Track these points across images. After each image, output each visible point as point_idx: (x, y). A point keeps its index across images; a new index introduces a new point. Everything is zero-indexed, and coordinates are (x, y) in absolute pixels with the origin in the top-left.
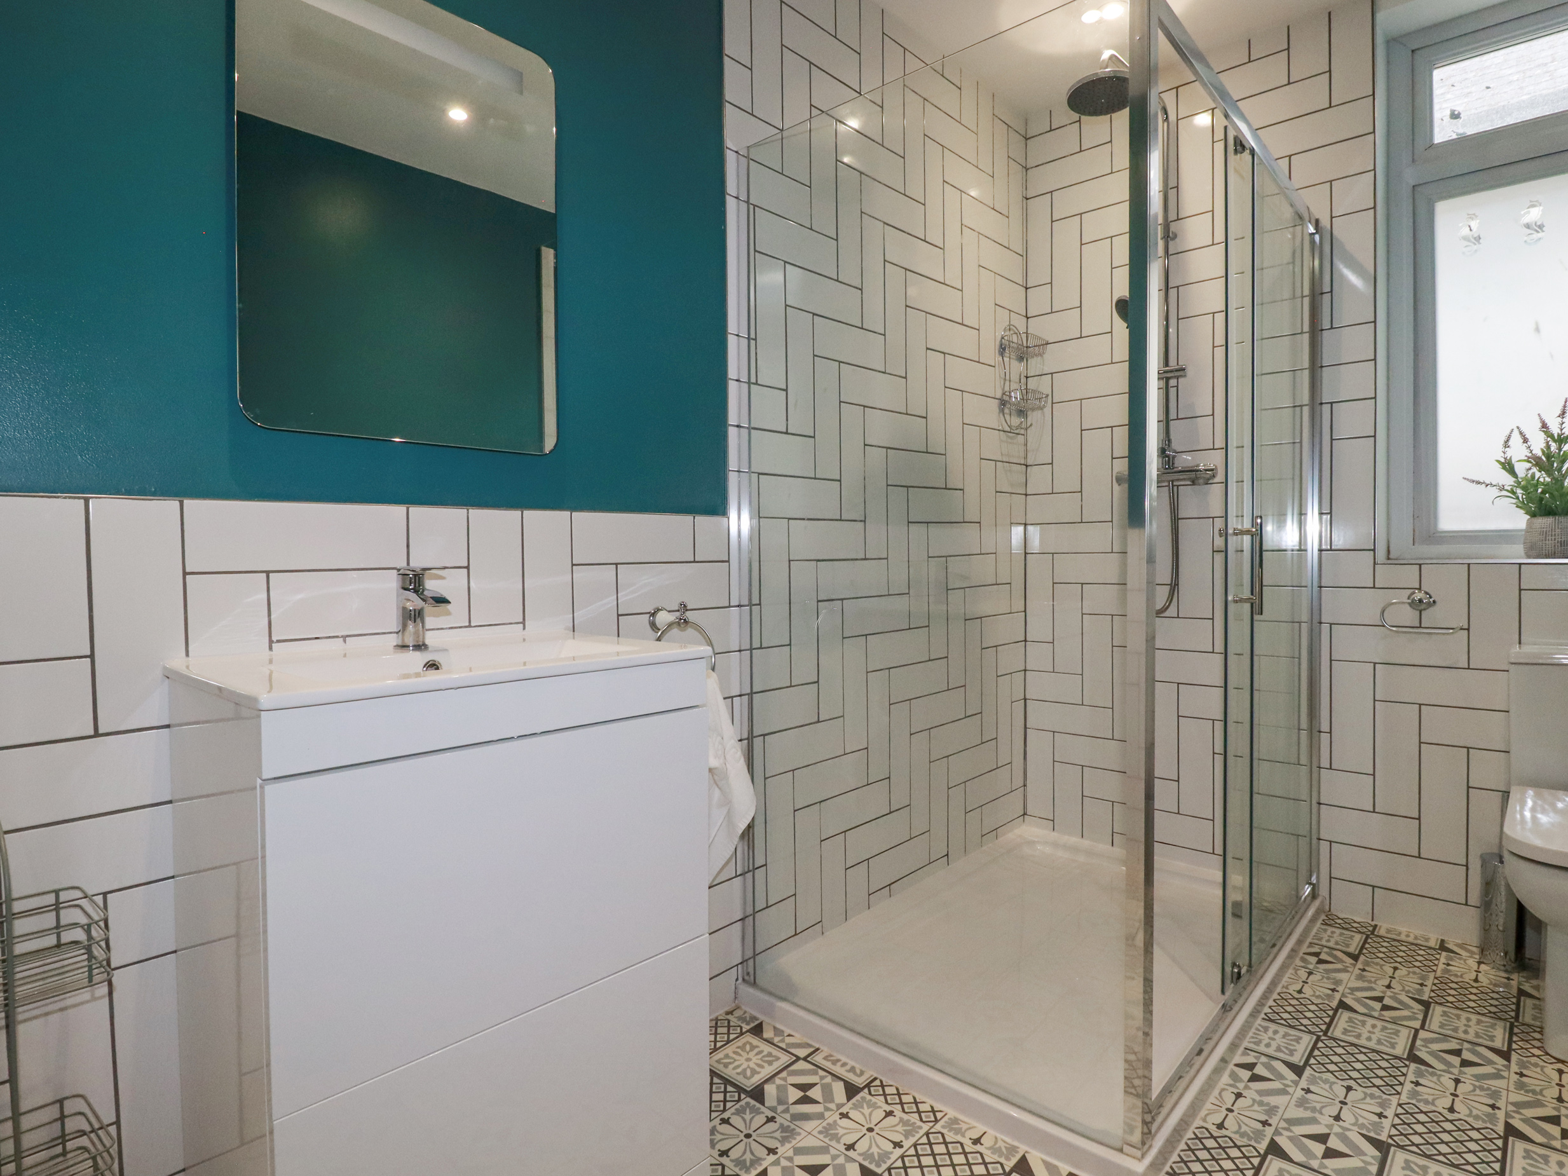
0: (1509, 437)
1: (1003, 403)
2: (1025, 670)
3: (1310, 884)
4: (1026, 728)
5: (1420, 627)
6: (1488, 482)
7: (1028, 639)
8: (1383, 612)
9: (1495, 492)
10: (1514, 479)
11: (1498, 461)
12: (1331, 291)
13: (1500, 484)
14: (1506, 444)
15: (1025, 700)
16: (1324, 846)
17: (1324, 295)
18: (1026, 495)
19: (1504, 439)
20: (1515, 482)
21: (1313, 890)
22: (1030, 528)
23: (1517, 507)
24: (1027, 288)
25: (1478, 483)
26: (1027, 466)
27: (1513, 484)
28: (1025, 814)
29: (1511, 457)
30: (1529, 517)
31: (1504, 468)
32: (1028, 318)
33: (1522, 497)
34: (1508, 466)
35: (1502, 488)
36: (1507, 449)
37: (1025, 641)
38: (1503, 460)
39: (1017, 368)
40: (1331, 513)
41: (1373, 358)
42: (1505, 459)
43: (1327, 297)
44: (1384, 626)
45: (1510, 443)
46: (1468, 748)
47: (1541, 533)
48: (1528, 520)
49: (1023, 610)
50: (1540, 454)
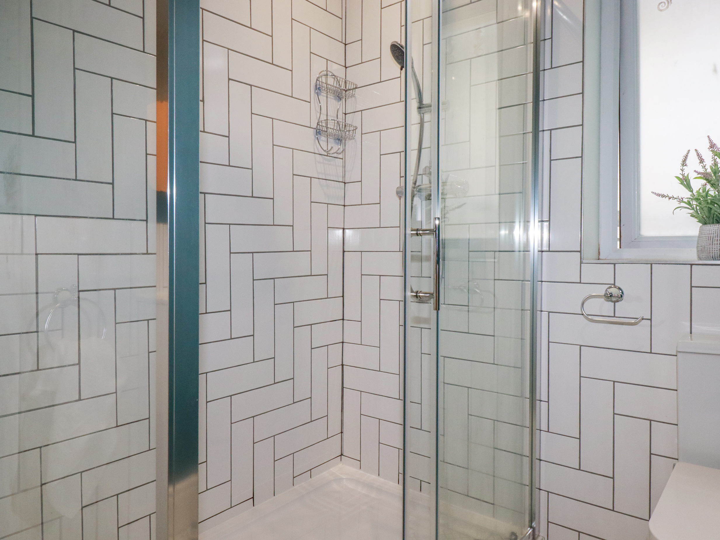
0: (686, 157)
1: (318, 132)
2: (343, 342)
3: (531, 527)
4: (343, 388)
5: (614, 316)
6: (670, 196)
7: (344, 319)
8: (583, 304)
9: (675, 203)
10: (691, 193)
11: (677, 177)
12: (552, 38)
13: (680, 197)
14: (684, 163)
15: (343, 365)
16: (543, 494)
17: (546, 41)
18: (344, 206)
19: (682, 158)
20: (691, 195)
21: (534, 531)
22: (347, 231)
23: (692, 216)
24: (346, 45)
25: (663, 196)
26: (345, 183)
27: (689, 196)
28: (342, 455)
29: (688, 175)
30: (701, 225)
31: (682, 183)
32: (346, 68)
33: (696, 208)
34: (685, 182)
35: (681, 200)
36: (684, 167)
37: (343, 319)
38: (681, 177)
39: (334, 105)
40: (549, 221)
41: (581, 92)
42: (683, 175)
43: (548, 42)
44: (583, 314)
45: (687, 162)
46: (651, 421)
47: (709, 238)
48: (701, 226)
49: (342, 295)
50: (709, 170)
